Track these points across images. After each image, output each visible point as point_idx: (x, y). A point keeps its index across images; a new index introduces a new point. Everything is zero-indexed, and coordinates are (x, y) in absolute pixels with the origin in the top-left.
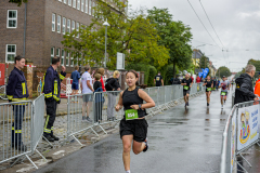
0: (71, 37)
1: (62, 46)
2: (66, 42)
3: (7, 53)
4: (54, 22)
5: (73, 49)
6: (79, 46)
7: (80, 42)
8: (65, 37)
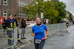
0: (25, 8)
1: (22, 11)
2: (24, 9)
3: (4, 14)
4: (19, 3)
5: (26, 12)
6: (28, 11)
7: (28, 9)
8: (23, 8)
